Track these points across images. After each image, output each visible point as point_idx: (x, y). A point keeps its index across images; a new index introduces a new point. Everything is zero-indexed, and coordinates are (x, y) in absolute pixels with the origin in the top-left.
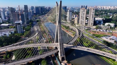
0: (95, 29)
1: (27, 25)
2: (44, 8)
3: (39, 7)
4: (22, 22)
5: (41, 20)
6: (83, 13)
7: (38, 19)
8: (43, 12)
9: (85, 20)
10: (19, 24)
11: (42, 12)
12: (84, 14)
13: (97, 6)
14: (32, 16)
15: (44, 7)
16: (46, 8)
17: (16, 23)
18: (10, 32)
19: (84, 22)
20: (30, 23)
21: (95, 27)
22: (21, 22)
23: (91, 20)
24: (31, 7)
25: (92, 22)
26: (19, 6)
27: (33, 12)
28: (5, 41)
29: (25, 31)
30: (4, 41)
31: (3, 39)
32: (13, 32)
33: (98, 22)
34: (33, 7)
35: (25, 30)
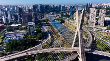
0: (107, 31)
4: (35, 24)
6: (94, 13)
7: (45, 19)
8: (48, 10)
9: (95, 20)
12: (94, 15)
13: (102, 4)
17: (29, 26)
18: (23, 34)
19: (94, 23)
20: (39, 24)
21: (105, 28)
22: (33, 24)
23: (101, 21)
25: (102, 23)
32: (26, 33)
33: (107, 22)
34: (37, 5)
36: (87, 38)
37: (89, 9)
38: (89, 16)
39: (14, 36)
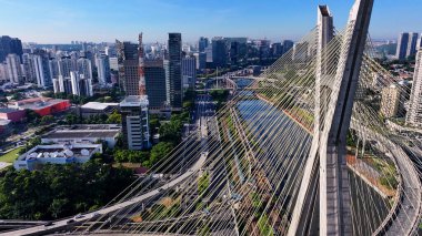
1: (173, 112)
2: (244, 45)
3: (227, 39)
5: (227, 92)
7: (217, 88)
8: (240, 57)
10: (136, 110)
11: (234, 59)
14: (199, 72)
15: (246, 39)
16: (253, 44)
17: (124, 108)
20: (185, 104)
22: (143, 100)
24: (198, 39)
26: (140, 37)
27: (203, 57)
28: (61, 191)
29: (158, 136)
30: (59, 190)
31: (56, 179)
32: (112, 140)
34: (206, 40)
35: (161, 132)
36: (393, 192)
37: (413, 57)
38: (411, 82)
39: (62, 146)
